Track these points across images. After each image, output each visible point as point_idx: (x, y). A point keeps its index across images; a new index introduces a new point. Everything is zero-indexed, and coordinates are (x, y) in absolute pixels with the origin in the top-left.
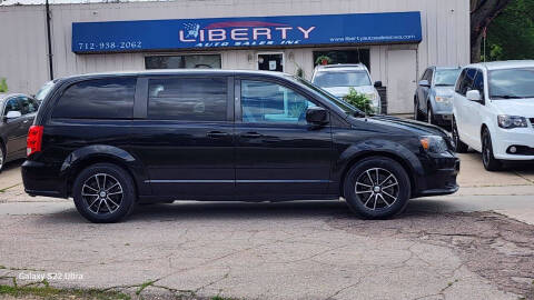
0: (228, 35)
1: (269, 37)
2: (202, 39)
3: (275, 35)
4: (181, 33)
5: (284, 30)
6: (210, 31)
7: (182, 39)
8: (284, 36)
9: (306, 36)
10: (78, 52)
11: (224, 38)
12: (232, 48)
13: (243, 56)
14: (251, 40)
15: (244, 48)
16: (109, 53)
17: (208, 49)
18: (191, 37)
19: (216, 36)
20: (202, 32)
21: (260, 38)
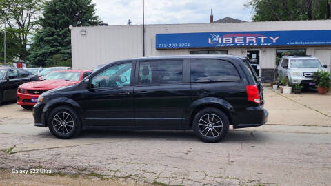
0: (234, 40)
1: (255, 42)
2: (220, 42)
3: (258, 41)
4: (210, 39)
5: (263, 38)
6: (224, 39)
7: (210, 42)
8: (263, 41)
9: (274, 41)
10: (158, 49)
11: (231, 42)
12: (235, 47)
13: (239, 51)
14: (245, 43)
15: (241, 47)
16: (172, 49)
17: (223, 47)
18: (215, 41)
19: (227, 41)
20: (220, 39)
21: (250, 42)
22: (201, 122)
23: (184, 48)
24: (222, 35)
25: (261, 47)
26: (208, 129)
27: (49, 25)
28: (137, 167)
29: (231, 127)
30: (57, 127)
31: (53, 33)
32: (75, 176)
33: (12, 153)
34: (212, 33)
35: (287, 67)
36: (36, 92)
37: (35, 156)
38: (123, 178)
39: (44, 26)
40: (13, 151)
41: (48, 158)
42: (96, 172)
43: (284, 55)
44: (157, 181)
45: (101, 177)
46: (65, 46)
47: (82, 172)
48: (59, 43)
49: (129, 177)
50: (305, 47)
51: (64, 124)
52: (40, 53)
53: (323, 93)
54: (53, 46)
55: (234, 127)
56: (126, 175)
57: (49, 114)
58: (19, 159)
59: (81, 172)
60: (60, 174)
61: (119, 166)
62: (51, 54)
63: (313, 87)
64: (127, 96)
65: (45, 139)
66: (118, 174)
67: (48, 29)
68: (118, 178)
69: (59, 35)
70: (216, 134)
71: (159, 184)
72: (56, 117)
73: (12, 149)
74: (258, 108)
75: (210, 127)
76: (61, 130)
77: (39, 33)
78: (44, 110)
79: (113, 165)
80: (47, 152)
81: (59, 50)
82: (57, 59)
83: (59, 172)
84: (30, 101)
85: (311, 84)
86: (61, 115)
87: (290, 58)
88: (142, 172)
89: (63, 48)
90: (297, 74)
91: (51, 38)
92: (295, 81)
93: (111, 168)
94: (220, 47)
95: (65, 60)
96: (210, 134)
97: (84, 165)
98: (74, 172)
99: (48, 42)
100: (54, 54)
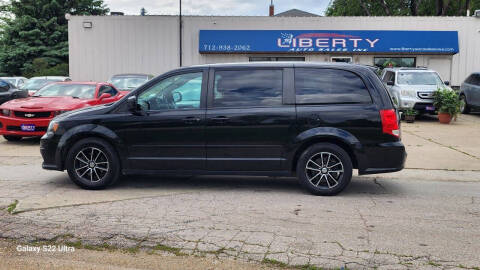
0: (314, 42)
1: (344, 45)
2: (294, 45)
3: (350, 44)
4: (279, 40)
5: (356, 40)
6: (301, 40)
7: (279, 45)
8: (355, 46)
9: (372, 46)
10: (202, 52)
11: (311, 45)
12: (316, 53)
13: (322, 57)
14: (331, 47)
15: (324, 53)
16: (225, 53)
17: (299, 53)
18: (286, 44)
19: (305, 43)
20: (294, 40)
21: (338, 46)
22: (311, 165)
23: (241, 53)
24: (297, 34)
25: (352, 54)
26: (320, 176)
27: (27, 12)
28: (228, 236)
29: (355, 172)
30: (81, 172)
31: (34, 25)
32: (133, 250)
33: (16, 213)
34: (283, 31)
35: (393, 84)
36: (30, 115)
37: (56, 216)
38: (211, 252)
39: (19, 15)
40: (18, 208)
41: (77, 221)
42: (165, 243)
43: (387, 66)
44: (270, 257)
45: (175, 251)
46: (51, 45)
47: (143, 244)
48: (42, 40)
49: (221, 251)
50: (414, 56)
51: (92, 166)
52: (12, 55)
53: (447, 122)
54: (33, 45)
55: (360, 173)
56: (216, 249)
57: (68, 150)
58: (30, 223)
59: (140, 245)
60: (107, 247)
61: (200, 234)
62: (30, 56)
63: (432, 112)
64: (196, 123)
65: (61, 190)
66: (201, 247)
67: (25, 18)
68: (204, 254)
69: (42, 28)
70: (332, 183)
71: (273, 263)
72: (81, 156)
73: (14, 206)
74: (396, 144)
75: (324, 171)
76: (87, 176)
77: (11, 24)
78: (61, 144)
79: (189, 233)
80: (75, 210)
81: (42, 51)
82: (40, 65)
83: (106, 244)
84: (19, 128)
85: (428, 108)
86: (87, 153)
87: (397, 71)
88: (241, 245)
89: (49, 48)
90: (408, 94)
91: (31, 32)
92: (406, 104)
93: (187, 238)
94: (295, 53)
95: (52, 66)
96: (323, 183)
97: (142, 232)
98: (130, 244)
99: (26, 39)
100: (35, 57)
